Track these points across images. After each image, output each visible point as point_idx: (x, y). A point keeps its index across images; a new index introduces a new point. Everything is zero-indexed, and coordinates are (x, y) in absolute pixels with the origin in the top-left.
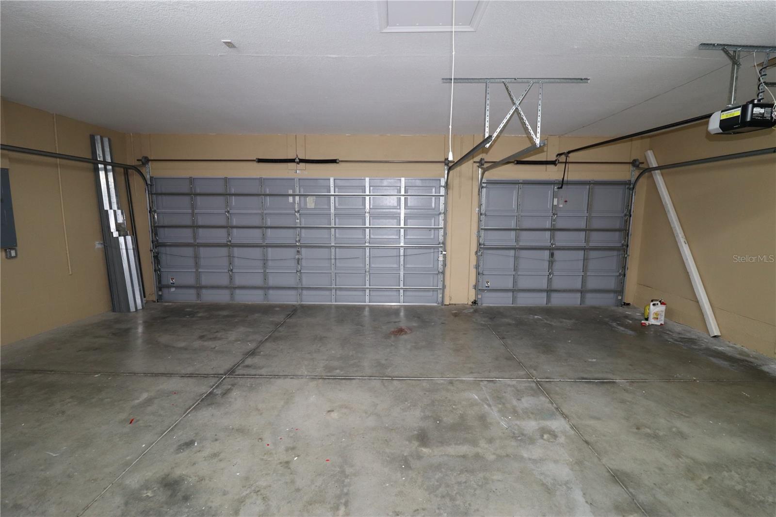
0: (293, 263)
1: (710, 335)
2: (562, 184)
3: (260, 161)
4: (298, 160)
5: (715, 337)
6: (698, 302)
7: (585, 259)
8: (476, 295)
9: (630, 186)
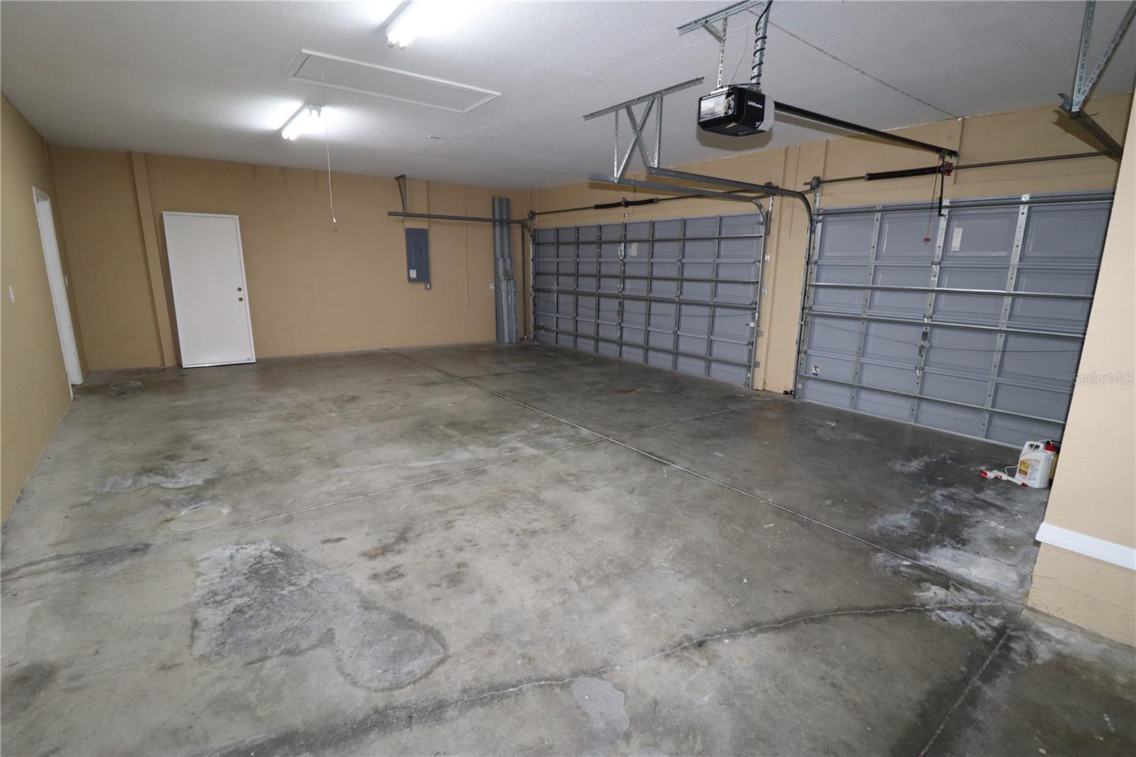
3: (597, 207)
8: (795, 383)
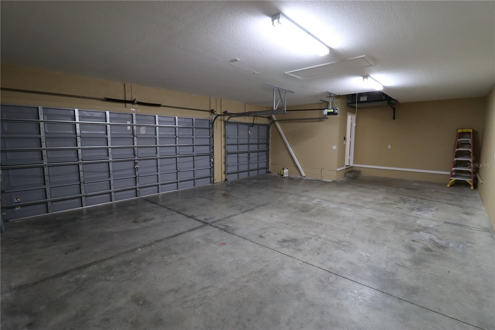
0: (132, 172)
1: (302, 176)
2: (253, 125)
4: (136, 102)
5: (304, 177)
6: (297, 167)
7: (258, 156)
8: (226, 177)
9: (268, 126)
